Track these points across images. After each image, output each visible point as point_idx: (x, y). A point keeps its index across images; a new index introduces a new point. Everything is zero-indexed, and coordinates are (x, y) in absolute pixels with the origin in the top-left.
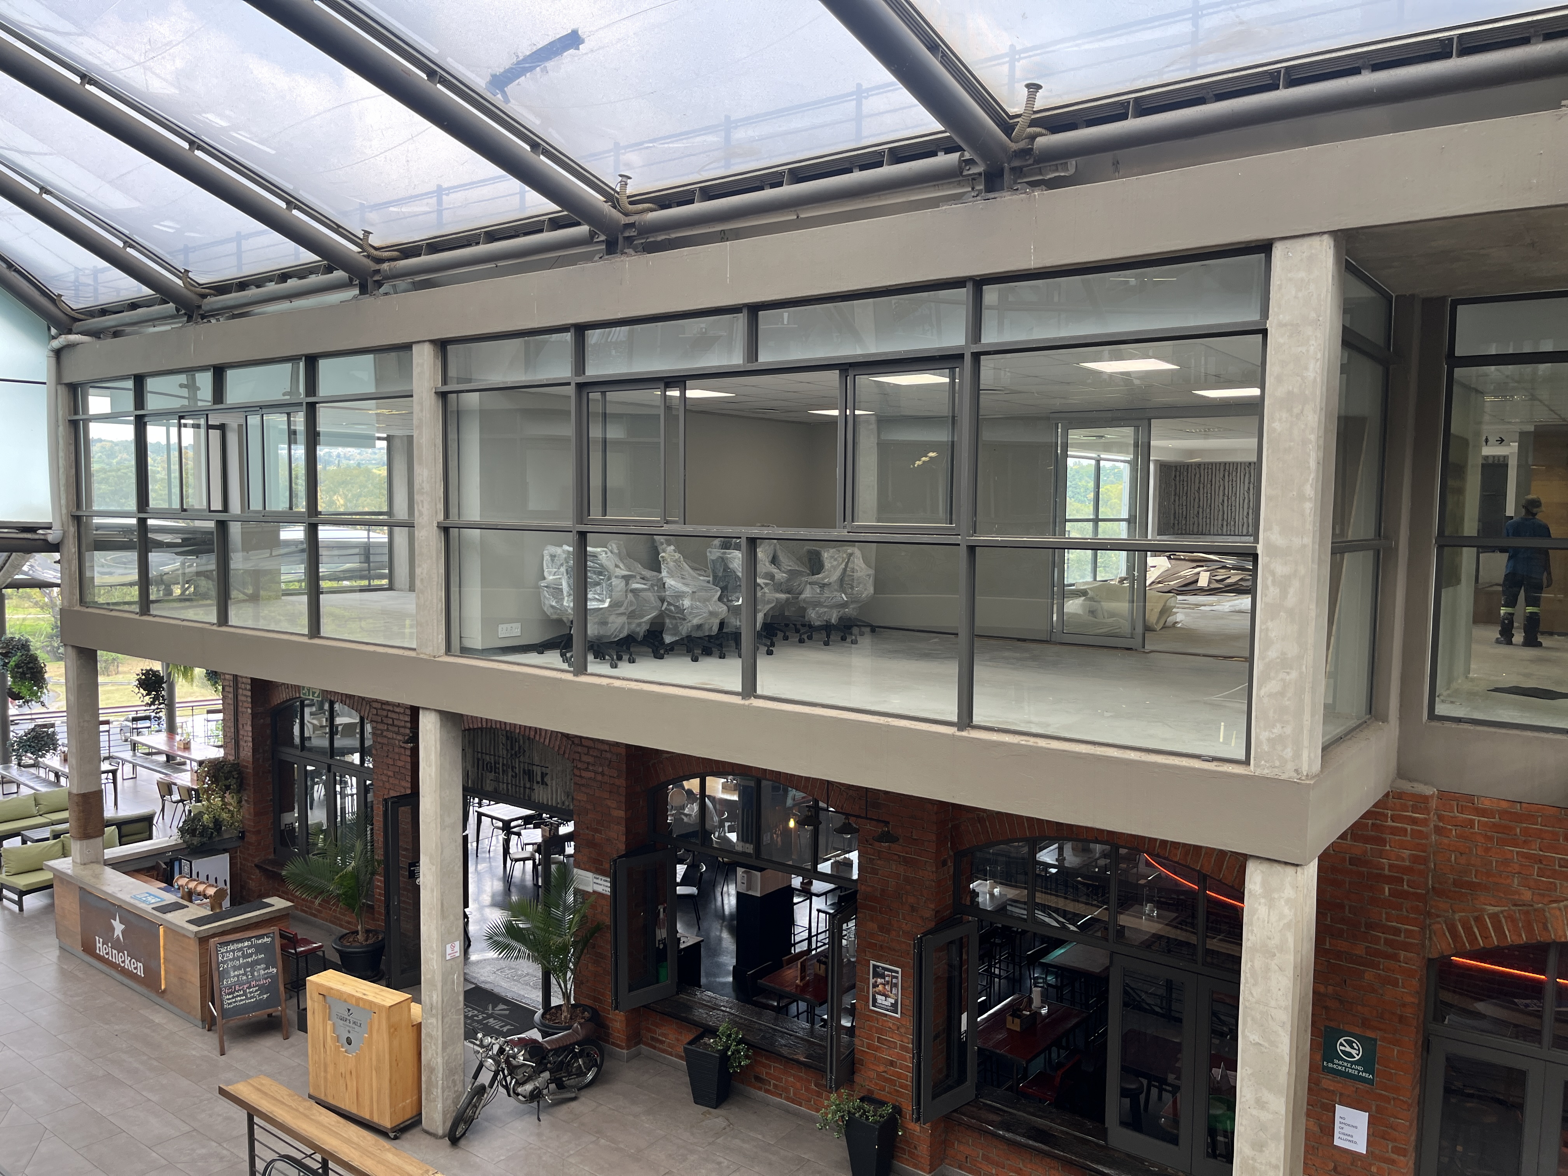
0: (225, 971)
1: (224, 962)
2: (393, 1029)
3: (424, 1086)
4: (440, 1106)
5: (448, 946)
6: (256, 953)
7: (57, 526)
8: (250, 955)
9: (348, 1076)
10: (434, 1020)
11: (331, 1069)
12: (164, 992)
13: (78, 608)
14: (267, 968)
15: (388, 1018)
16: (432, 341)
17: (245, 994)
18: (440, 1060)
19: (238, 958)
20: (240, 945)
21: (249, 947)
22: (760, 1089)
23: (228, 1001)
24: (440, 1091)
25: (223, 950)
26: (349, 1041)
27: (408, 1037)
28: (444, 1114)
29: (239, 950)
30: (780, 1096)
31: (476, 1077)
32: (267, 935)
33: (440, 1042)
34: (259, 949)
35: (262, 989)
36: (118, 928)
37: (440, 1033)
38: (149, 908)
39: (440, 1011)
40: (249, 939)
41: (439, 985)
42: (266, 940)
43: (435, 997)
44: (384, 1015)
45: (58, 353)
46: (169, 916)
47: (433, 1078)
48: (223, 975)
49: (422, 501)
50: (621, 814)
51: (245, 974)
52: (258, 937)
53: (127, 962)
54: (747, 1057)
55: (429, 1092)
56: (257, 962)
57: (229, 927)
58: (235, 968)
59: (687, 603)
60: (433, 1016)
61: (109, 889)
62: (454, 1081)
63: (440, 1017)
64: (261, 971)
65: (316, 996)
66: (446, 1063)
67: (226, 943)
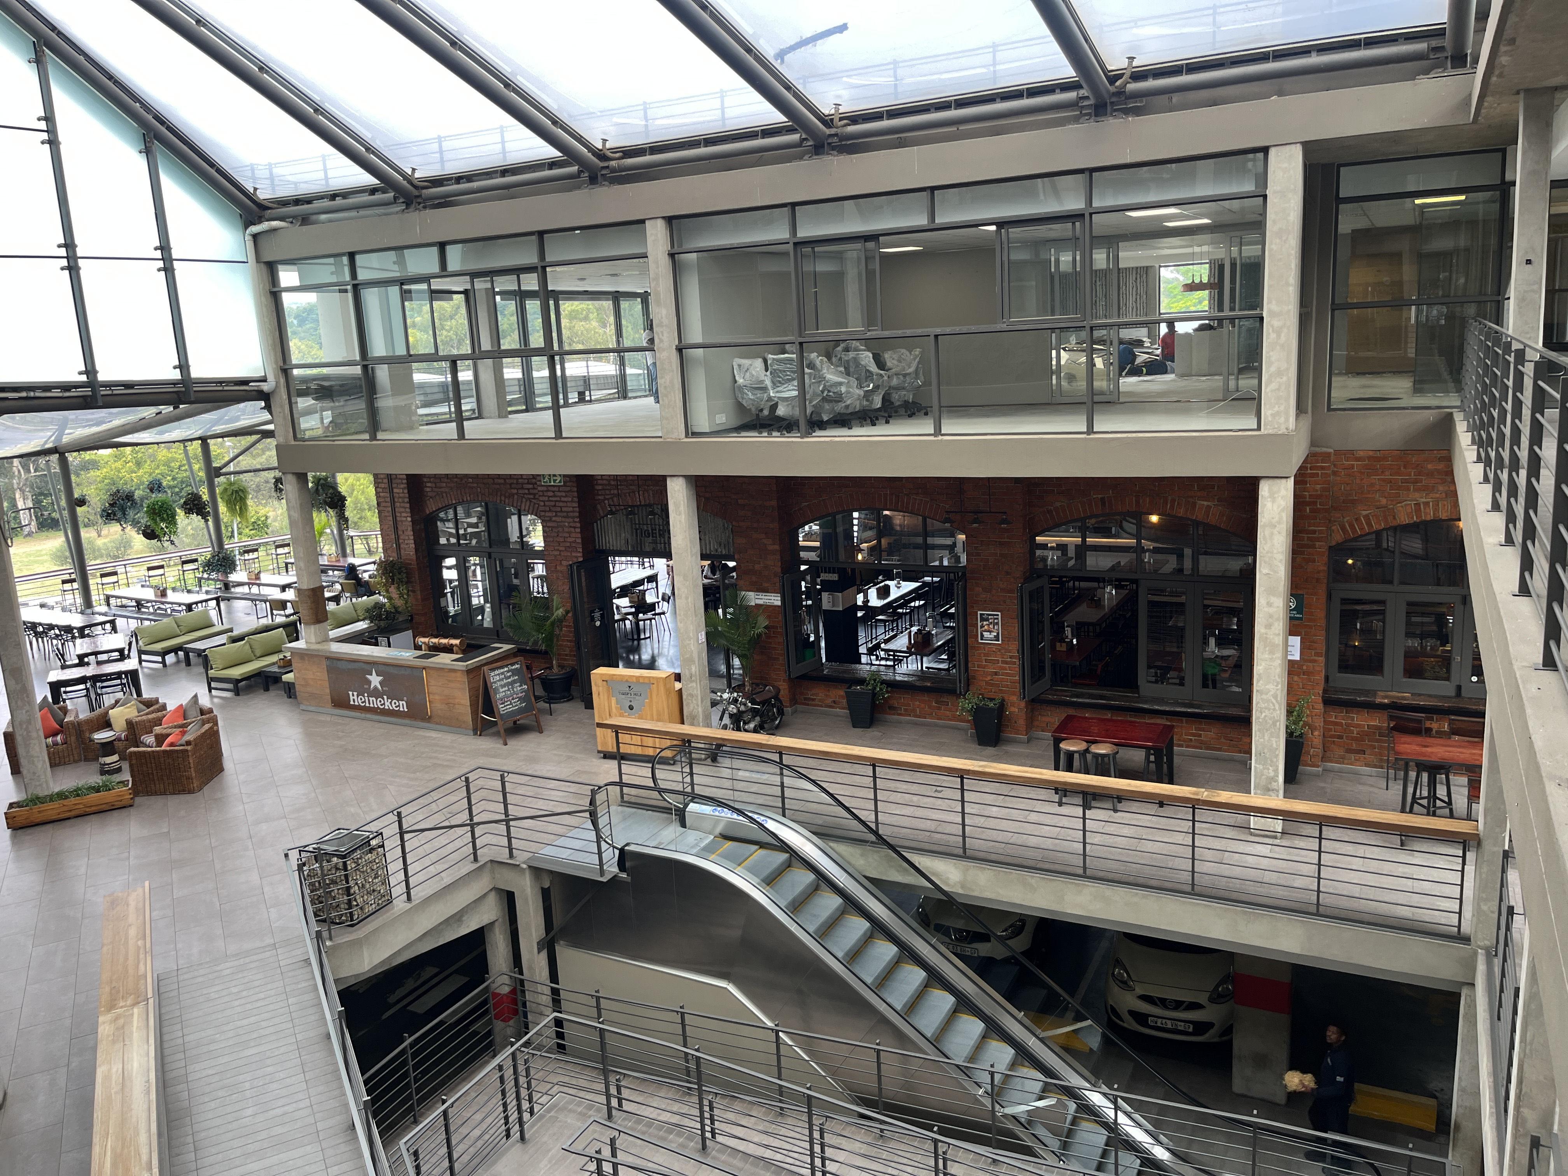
0: (496, 690)
1: (495, 682)
2: (668, 691)
5: (699, 635)
6: (513, 675)
7: (271, 378)
8: (509, 677)
10: (694, 684)
12: (430, 717)
13: (293, 443)
14: (521, 686)
16: (663, 218)
17: (511, 704)
18: (700, 710)
19: (502, 680)
20: (502, 670)
21: (508, 672)
22: (894, 714)
23: (502, 709)
25: (492, 674)
26: (631, 708)
27: (675, 698)
29: (502, 673)
30: (910, 715)
32: (516, 663)
33: (700, 697)
34: (514, 672)
35: (521, 700)
37: (699, 692)
38: (406, 660)
39: (698, 678)
40: (507, 666)
41: (696, 661)
42: (517, 666)
43: (693, 669)
45: (255, 237)
46: (430, 662)
48: (496, 691)
49: (662, 332)
50: (777, 547)
51: (509, 690)
52: (512, 664)
53: (387, 704)
54: (887, 692)
56: (514, 682)
57: (484, 662)
58: (503, 686)
59: (843, 389)
60: (693, 681)
62: (707, 724)
63: (698, 681)
64: (517, 688)
65: (600, 683)
66: (704, 712)
67: (493, 670)
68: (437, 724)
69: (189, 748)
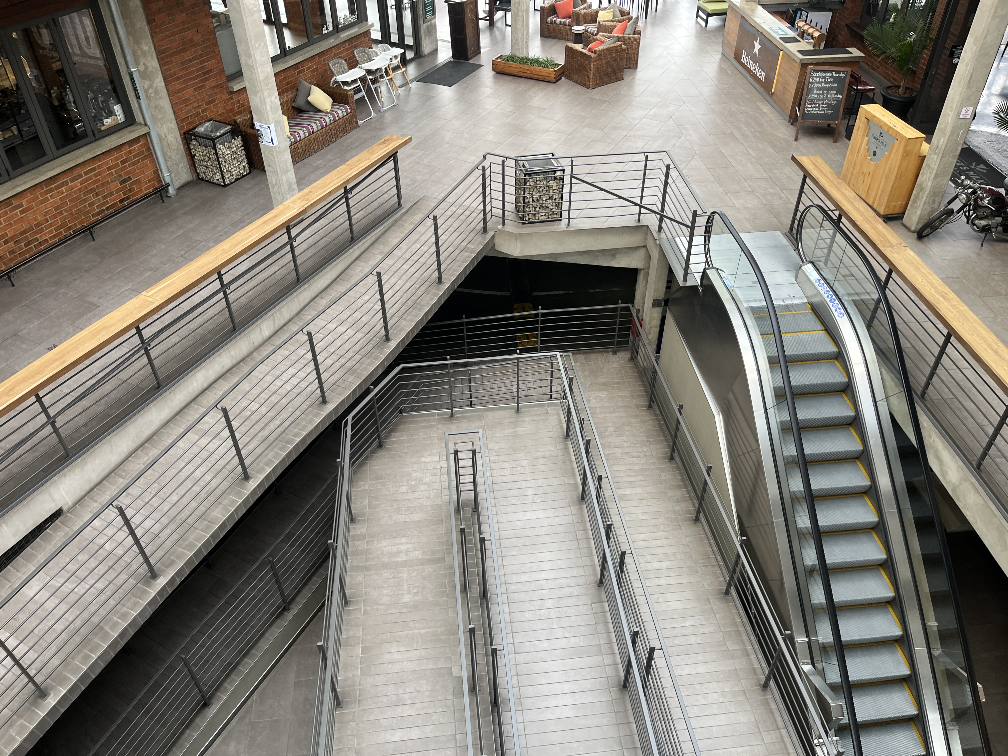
0: (812, 89)
1: (812, 83)
2: (906, 154)
3: (912, 197)
4: (919, 212)
5: (964, 109)
6: (833, 82)
8: (829, 83)
9: (867, 174)
10: (935, 157)
11: (857, 168)
12: (772, 94)
14: (837, 94)
15: (906, 146)
17: (819, 107)
18: (929, 184)
19: (821, 83)
20: (825, 74)
21: (830, 77)
23: (808, 109)
24: (922, 203)
25: (814, 75)
26: (875, 154)
27: (913, 162)
28: (920, 218)
29: (824, 77)
31: (950, 203)
32: (843, 72)
33: (934, 172)
34: (836, 80)
35: (830, 106)
36: (757, 46)
37: (936, 167)
38: (777, 37)
39: (942, 152)
40: (831, 72)
41: (948, 134)
42: (842, 75)
43: (942, 141)
44: (903, 144)
46: (788, 45)
47: (921, 194)
48: (810, 91)
51: (823, 94)
52: (837, 72)
53: (757, 70)
55: (915, 201)
56: (831, 88)
57: (821, 61)
58: (818, 89)
60: (935, 154)
61: (758, 20)
62: (934, 201)
63: (940, 156)
64: (832, 95)
65: (863, 119)
66: (933, 188)
67: (817, 71)
68: (775, 102)
69: (593, 55)
